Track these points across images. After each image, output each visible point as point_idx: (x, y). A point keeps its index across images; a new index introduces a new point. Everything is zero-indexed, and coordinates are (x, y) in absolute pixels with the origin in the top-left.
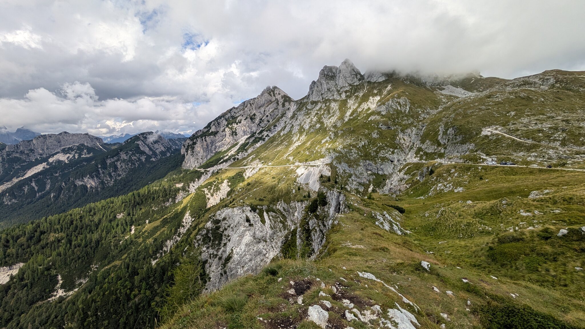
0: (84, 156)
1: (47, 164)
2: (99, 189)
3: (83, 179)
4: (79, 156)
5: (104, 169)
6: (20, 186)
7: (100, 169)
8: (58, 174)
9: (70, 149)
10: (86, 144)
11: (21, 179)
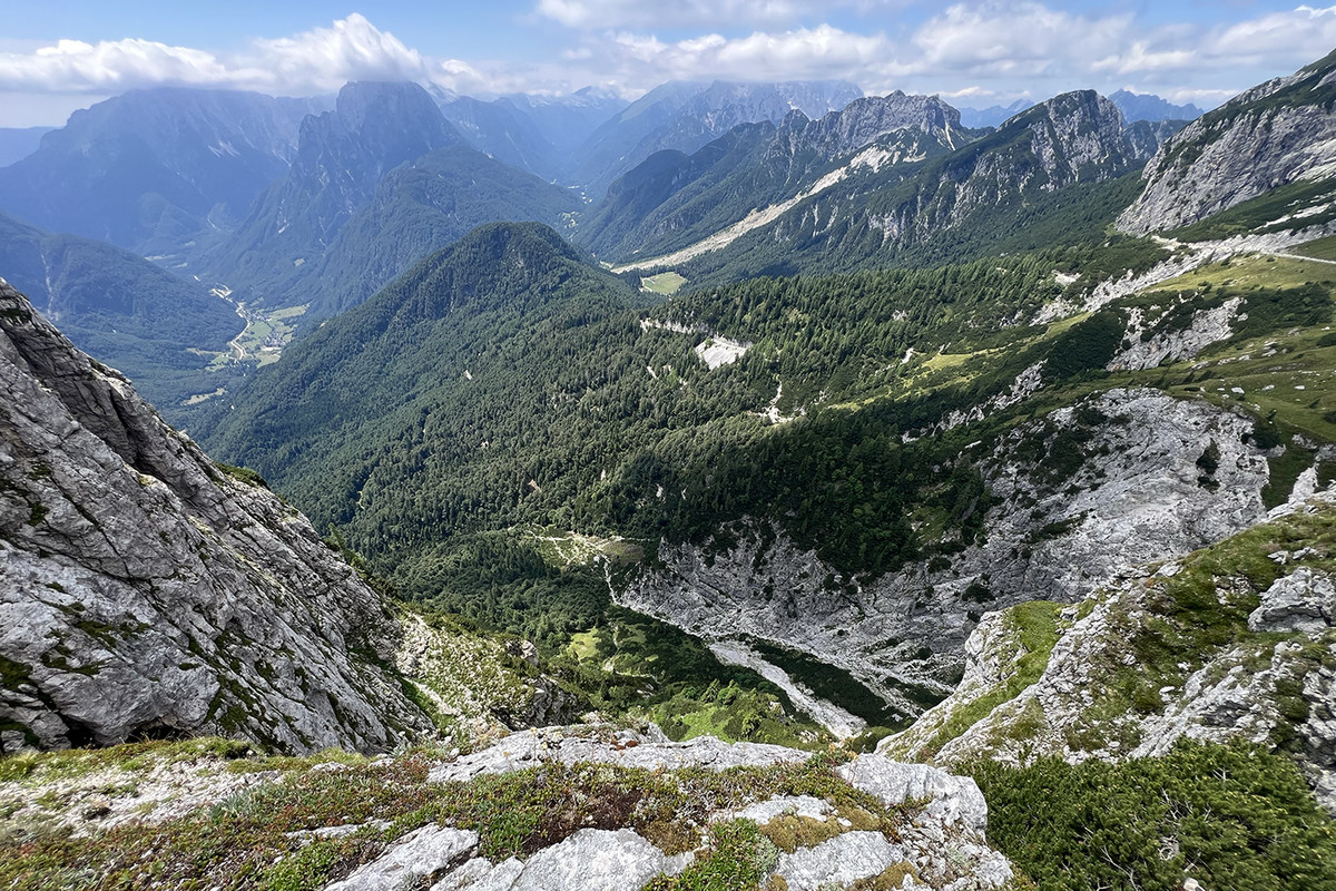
0: (907, 159)
1: (846, 172)
2: (900, 246)
3: (883, 215)
4: (901, 157)
5: (928, 197)
6: (798, 211)
7: (919, 198)
8: (852, 198)
9: (893, 138)
10: (922, 127)
11: (805, 196)
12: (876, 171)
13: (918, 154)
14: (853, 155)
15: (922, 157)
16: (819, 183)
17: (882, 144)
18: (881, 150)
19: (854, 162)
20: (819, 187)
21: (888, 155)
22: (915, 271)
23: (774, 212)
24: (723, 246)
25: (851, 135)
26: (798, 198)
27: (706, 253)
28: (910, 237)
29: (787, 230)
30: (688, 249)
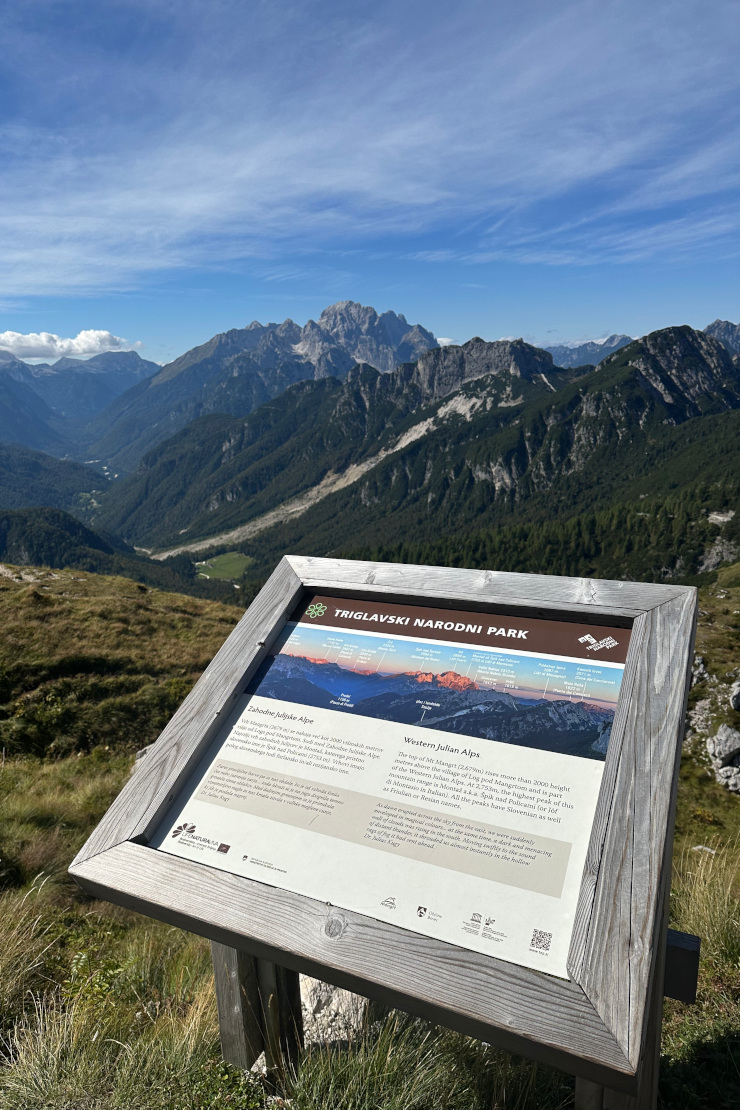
0: (502, 404)
1: (434, 423)
2: (517, 498)
3: (489, 465)
4: (495, 403)
5: (537, 442)
6: (385, 469)
7: (527, 443)
8: (447, 449)
9: (480, 384)
10: (512, 371)
11: (390, 452)
12: (468, 418)
13: (514, 398)
14: (439, 405)
15: (519, 401)
16: (404, 437)
17: (469, 391)
18: (470, 398)
19: (442, 412)
20: (405, 442)
21: (479, 403)
22: (542, 523)
23: (355, 473)
24: (297, 515)
25: (431, 385)
26: (383, 455)
27: (277, 525)
28: (527, 487)
29: (375, 490)
30: (253, 523)
